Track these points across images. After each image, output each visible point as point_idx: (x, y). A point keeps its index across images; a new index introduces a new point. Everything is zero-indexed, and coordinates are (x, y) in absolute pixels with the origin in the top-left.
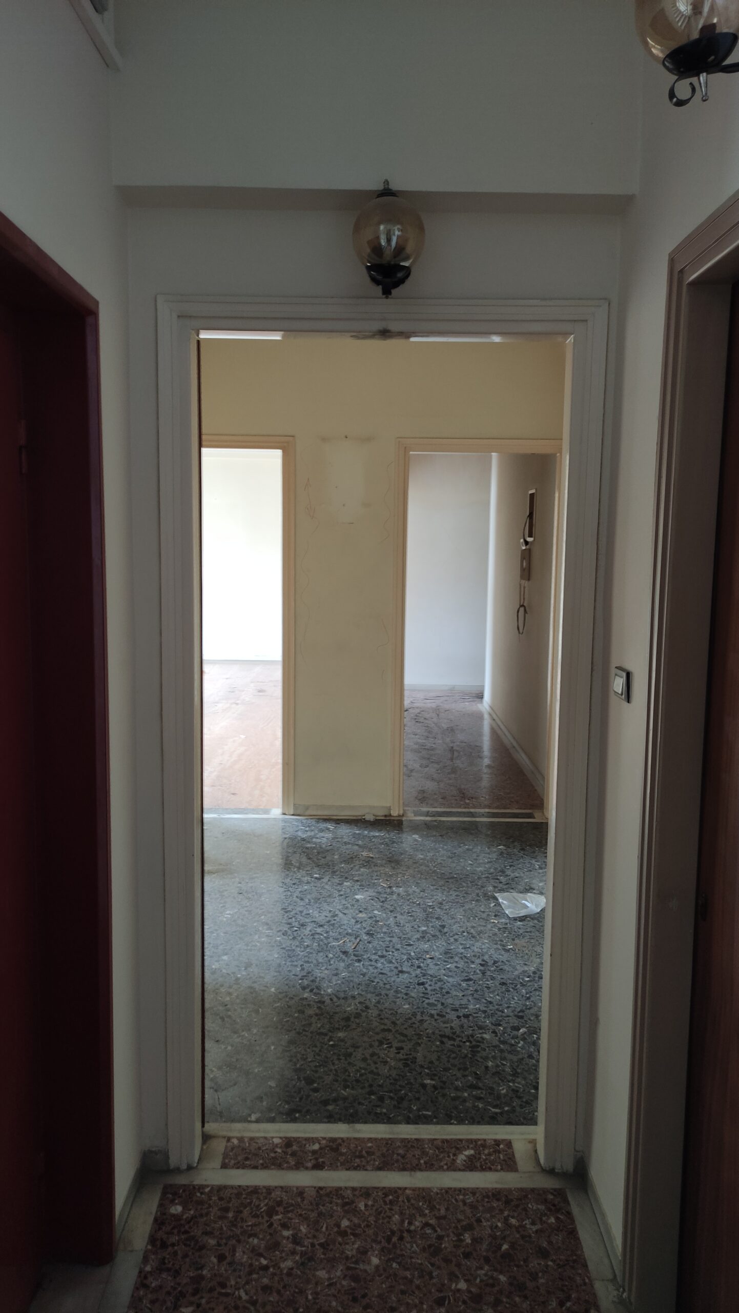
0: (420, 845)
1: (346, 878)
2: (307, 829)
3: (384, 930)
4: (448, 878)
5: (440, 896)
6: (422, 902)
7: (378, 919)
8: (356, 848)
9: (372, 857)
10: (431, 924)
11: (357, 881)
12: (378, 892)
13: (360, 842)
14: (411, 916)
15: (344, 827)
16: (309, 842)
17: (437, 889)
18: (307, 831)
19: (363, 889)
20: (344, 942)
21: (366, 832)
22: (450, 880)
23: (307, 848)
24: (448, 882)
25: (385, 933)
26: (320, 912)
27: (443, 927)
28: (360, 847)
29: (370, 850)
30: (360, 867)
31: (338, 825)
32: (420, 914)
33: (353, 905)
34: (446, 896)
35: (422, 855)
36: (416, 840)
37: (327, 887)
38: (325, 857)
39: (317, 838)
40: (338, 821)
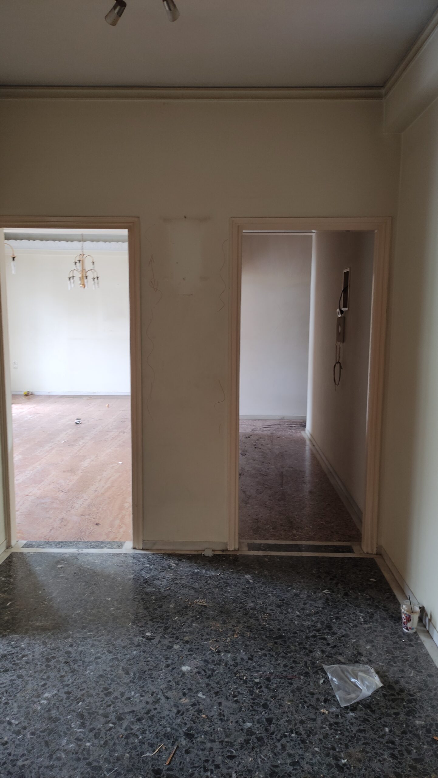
0: (252, 588)
1: (177, 638)
2: (152, 567)
3: (206, 728)
4: (276, 638)
5: (268, 669)
6: (249, 677)
7: (201, 707)
8: (192, 592)
9: (205, 607)
10: (257, 717)
11: (187, 642)
12: (206, 661)
13: (197, 585)
14: (237, 701)
15: (185, 565)
16: (150, 585)
17: (265, 655)
18: (151, 570)
19: (191, 655)
20: (159, 750)
21: (204, 571)
22: (279, 641)
23: (147, 594)
24: (276, 643)
25: (206, 733)
26: (142, 696)
27: (269, 721)
28: (196, 591)
29: (205, 596)
30: (193, 621)
31: (180, 562)
32: (246, 699)
33: (177, 683)
34: (275, 667)
35: (253, 602)
36: (248, 582)
37: (155, 652)
38: (160, 607)
39: (158, 579)
40: (180, 557)
